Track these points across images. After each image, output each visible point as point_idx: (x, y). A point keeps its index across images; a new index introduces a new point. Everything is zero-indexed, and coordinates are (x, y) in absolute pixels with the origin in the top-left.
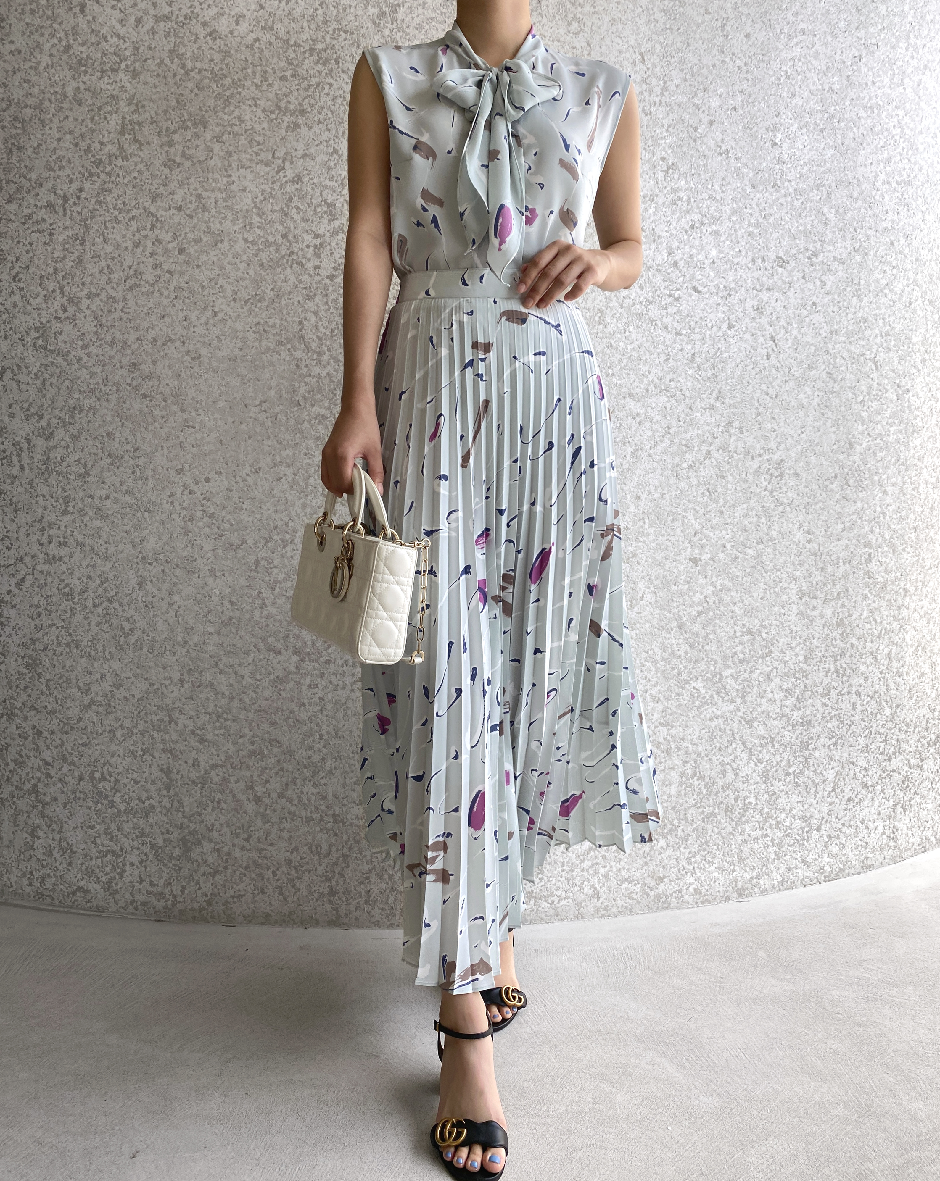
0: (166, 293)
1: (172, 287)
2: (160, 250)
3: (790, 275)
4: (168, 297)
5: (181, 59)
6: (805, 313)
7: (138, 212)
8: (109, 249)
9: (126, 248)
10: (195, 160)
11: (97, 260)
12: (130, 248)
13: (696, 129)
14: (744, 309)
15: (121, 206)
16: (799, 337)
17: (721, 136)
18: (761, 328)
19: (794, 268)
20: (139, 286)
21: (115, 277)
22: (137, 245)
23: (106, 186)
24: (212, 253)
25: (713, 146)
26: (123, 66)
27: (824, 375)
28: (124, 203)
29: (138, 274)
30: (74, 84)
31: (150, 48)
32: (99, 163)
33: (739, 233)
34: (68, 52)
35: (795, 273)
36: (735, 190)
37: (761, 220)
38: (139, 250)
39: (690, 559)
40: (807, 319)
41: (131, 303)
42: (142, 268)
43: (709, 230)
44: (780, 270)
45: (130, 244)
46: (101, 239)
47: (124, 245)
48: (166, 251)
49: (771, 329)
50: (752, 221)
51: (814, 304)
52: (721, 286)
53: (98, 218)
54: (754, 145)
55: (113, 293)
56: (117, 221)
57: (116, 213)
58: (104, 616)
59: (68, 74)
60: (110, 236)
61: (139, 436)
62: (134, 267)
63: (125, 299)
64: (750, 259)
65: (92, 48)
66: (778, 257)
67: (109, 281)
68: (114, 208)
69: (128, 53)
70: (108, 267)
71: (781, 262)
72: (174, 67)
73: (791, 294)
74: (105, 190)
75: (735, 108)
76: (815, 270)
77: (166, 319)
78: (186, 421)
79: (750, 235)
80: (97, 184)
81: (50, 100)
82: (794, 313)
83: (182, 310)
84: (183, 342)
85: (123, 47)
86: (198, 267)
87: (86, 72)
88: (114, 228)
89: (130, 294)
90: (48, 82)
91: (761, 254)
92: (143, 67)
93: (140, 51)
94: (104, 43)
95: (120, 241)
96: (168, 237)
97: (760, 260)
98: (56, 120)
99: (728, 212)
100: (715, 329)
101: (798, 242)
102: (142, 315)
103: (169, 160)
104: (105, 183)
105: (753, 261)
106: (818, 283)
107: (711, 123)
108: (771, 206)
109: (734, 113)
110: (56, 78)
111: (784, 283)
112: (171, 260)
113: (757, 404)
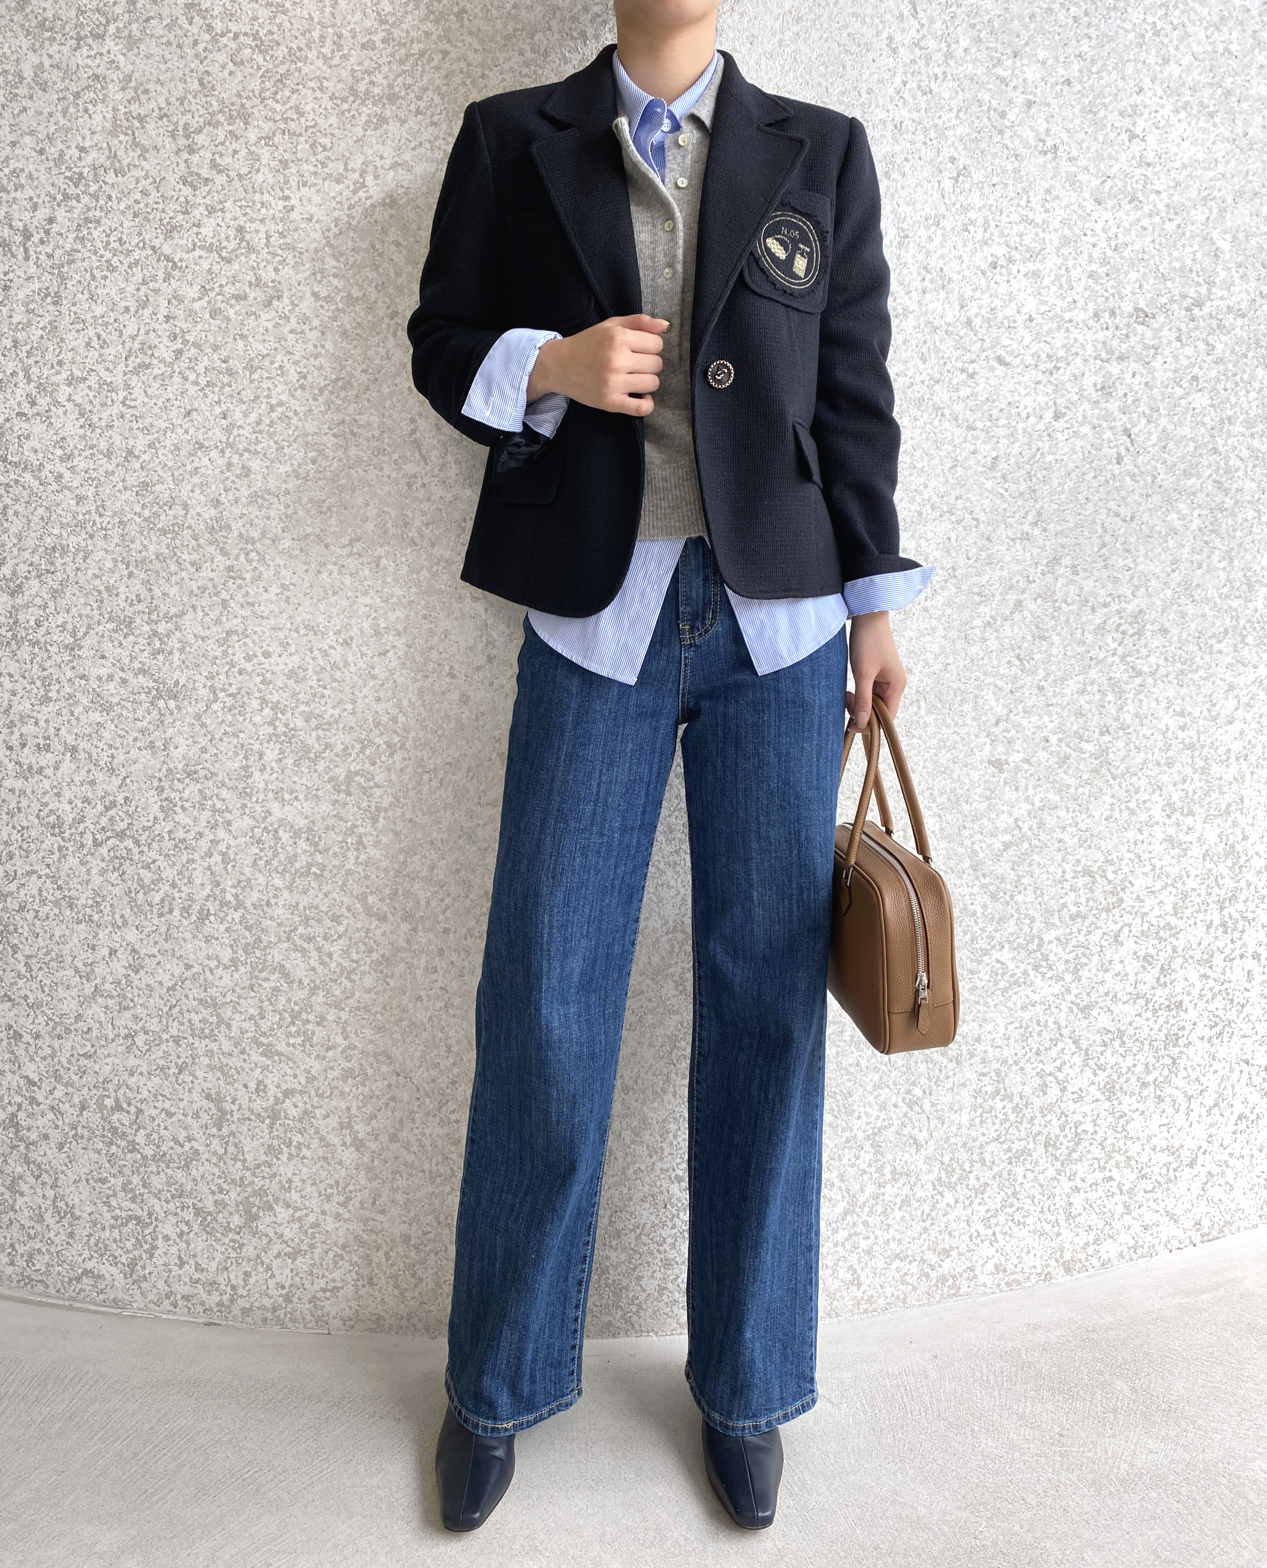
0: (192, 377)
2: (180, 312)
3: (1155, 336)
4: (196, 383)
6: (1179, 392)
7: (144, 254)
9: (127, 310)
10: (233, 174)
11: (80, 326)
12: (133, 309)
13: (1003, 115)
14: (1081, 389)
15: (116, 245)
16: (1170, 428)
17: (1045, 125)
18: (1108, 417)
19: (1164, 324)
20: (148, 366)
21: (111, 352)
22: (143, 304)
23: (90, 215)
24: (264, 316)
25: (1032, 141)
26: (112, 29)
27: (1210, 486)
28: (120, 240)
29: (146, 347)
32: (78, 179)
33: (1074, 274)
35: (1165, 332)
36: (1067, 207)
37: (1109, 253)
38: (147, 312)
39: (990, 762)
40: (1183, 402)
41: (137, 392)
42: (153, 339)
43: (1024, 270)
44: (1140, 329)
45: (133, 304)
46: (87, 295)
47: (123, 304)
48: (191, 313)
49: (1125, 418)
50: (1095, 255)
51: (1195, 378)
52: (1043, 356)
53: (79, 264)
54: (1101, 138)
55: (108, 377)
56: (112, 268)
57: (108, 255)
58: (111, 860)
59: (24, 42)
60: (99, 291)
61: (157, 592)
62: (140, 338)
63: (127, 386)
64: (1090, 313)
66: (1136, 309)
67: (101, 359)
68: (106, 248)
70: (99, 337)
71: (1142, 316)
72: (194, 29)
73: (1157, 364)
74: (89, 220)
75: (1068, 82)
76: (1197, 328)
77: (194, 416)
78: (230, 569)
79: (1090, 276)
80: (77, 212)
82: (1163, 394)
83: (219, 403)
84: (222, 452)
86: (242, 337)
87: (52, 40)
88: (105, 278)
89: (135, 378)
91: (1111, 304)
92: (143, 31)
95: (117, 298)
96: (193, 292)
97: (1107, 314)
99: (1056, 242)
100: (1032, 419)
101: (1169, 284)
102: (156, 410)
103: (191, 174)
104: (89, 209)
105: (1096, 315)
106: (1202, 346)
107: (1030, 104)
108: (1127, 231)
109: (1066, 88)
111: (1146, 347)
112: (200, 327)
113: (1100, 530)
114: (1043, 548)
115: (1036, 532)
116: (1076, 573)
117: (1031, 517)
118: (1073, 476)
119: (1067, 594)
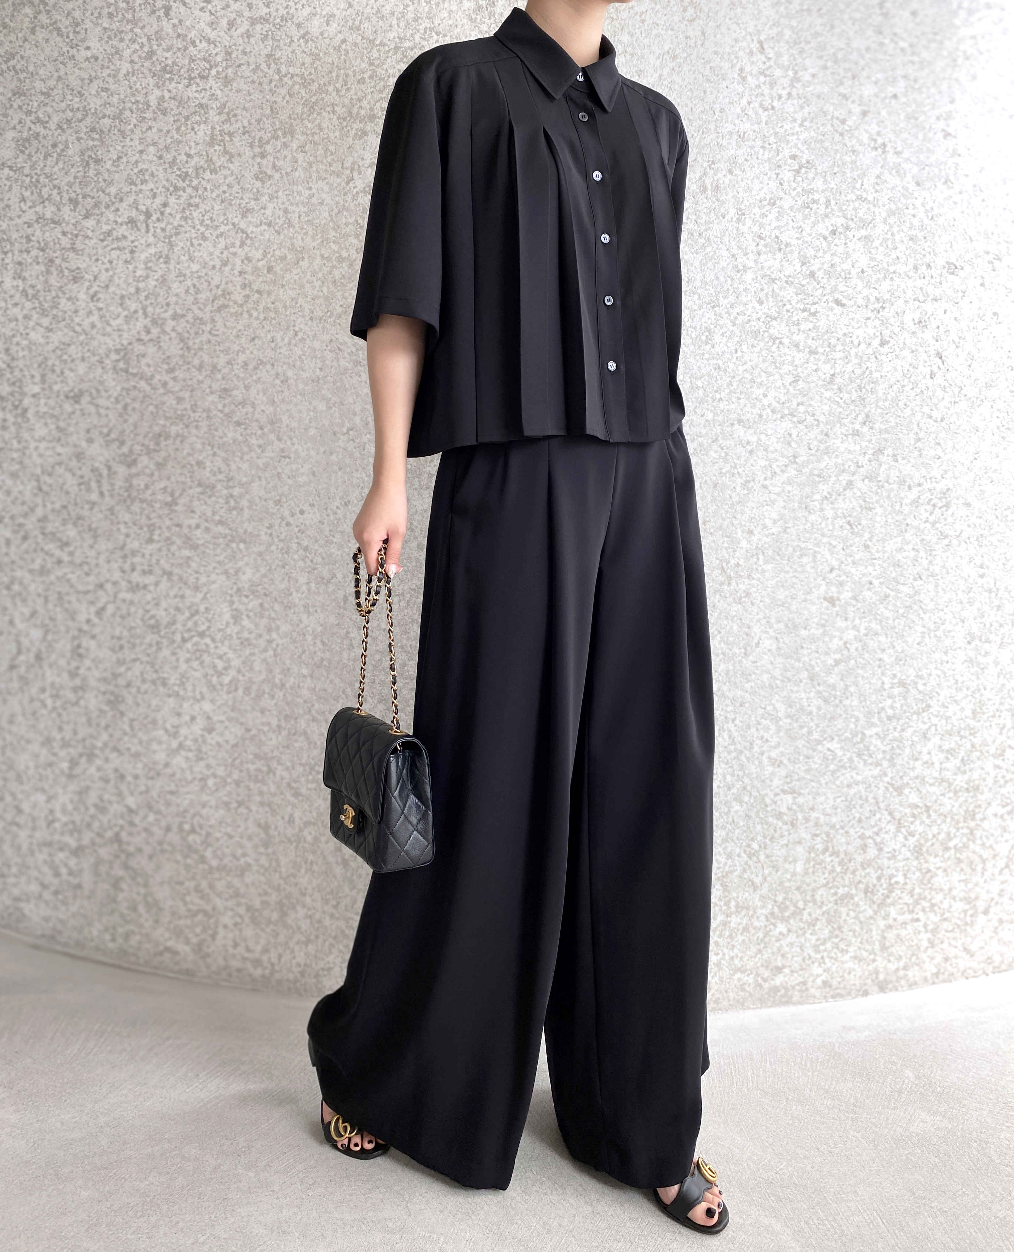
0: (255, 314)
1: (261, 308)
2: (249, 269)
3: (963, 283)
4: (257, 318)
5: (277, 64)
6: (983, 325)
7: (227, 228)
8: (195, 267)
9: (214, 267)
11: (182, 279)
12: (218, 267)
13: (843, 122)
14: (903, 323)
15: (208, 222)
16: (974, 352)
17: (876, 129)
18: (924, 343)
19: (969, 274)
20: (226, 306)
21: (202, 296)
22: (225, 263)
23: (192, 201)
25: (866, 140)
26: (213, 72)
28: (211, 218)
29: (226, 294)
30: (157, 93)
31: (244, 53)
32: (184, 176)
33: (898, 237)
34: (151, 58)
35: (971, 280)
36: (893, 188)
37: (927, 222)
38: (227, 269)
40: (985, 332)
41: (219, 325)
42: (230, 287)
43: (857, 235)
44: (950, 277)
45: (218, 263)
46: (187, 257)
47: (212, 263)
48: (256, 269)
49: (937, 344)
50: (915, 223)
52: (872, 298)
53: (183, 235)
55: (200, 314)
56: (205, 238)
57: (203, 229)
59: (152, 82)
60: (196, 254)
62: (222, 287)
63: (213, 321)
64: (910, 266)
65: (178, 54)
66: (948, 263)
67: (196, 302)
68: (201, 224)
69: (219, 59)
70: (194, 286)
71: (952, 268)
72: (270, 72)
73: (964, 304)
74: (190, 205)
77: (257, 341)
79: (911, 239)
80: (183, 199)
81: (131, 110)
82: (968, 326)
83: (270, 331)
84: (273, 365)
85: (214, 52)
87: (171, 79)
88: (200, 245)
89: (218, 315)
90: (129, 91)
91: (927, 259)
92: (235, 73)
93: (233, 56)
94: (192, 49)
95: (207, 259)
96: (258, 254)
97: (924, 267)
98: (137, 131)
100: (863, 346)
101: (975, 244)
102: (232, 337)
103: (261, 172)
104: (191, 197)
105: (915, 268)
107: (864, 113)
108: (941, 206)
109: (894, 101)
110: (138, 86)
111: (956, 292)
112: (261, 279)
113: (916, 429)
114: (870, 441)
115: (865, 429)
116: (897, 461)
117: (860, 418)
118: (895, 387)
119: (888, 477)
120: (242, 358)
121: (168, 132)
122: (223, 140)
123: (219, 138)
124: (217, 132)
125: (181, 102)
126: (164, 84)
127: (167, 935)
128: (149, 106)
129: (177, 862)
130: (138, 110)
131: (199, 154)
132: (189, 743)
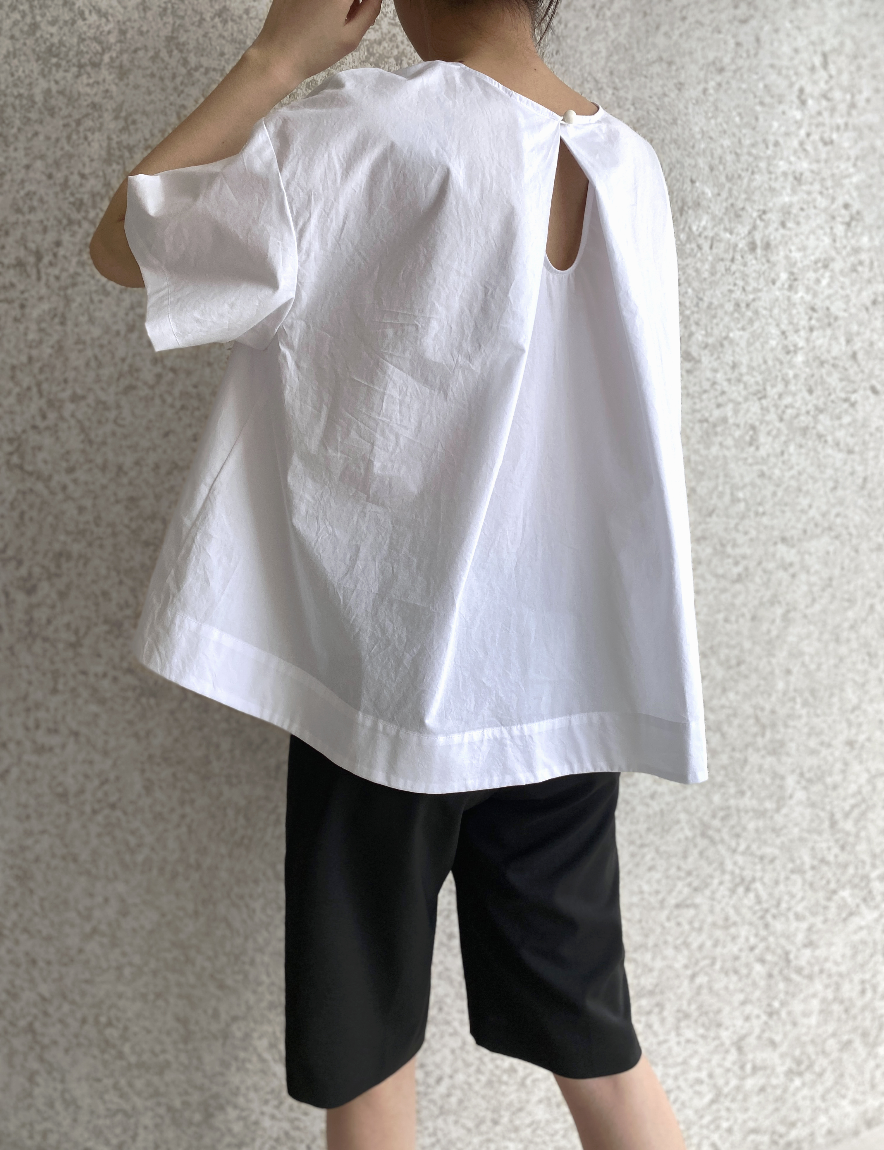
5: (181, 51)
26: (106, 58)
30: (43, 84)
31: (141, 33)
34: (34, 33)
59: (35, 67)
65: (66, 29)
69: (112, 39)
72: (173, 62)
81: (14, 107)
85: (106, 29)
87: (58, 66)
90: (10, 79)
92: (132, 61)
93: (129, 36)
94: (80, 22)
98: (22, 137)
110: (20, 73)
120: (152, 458)
121: (57, 140)
122: (121, 157)
123: (117, 153)
124: (114, 145)
125: (72, 100)
126: (50, 72)
127: (86, 1135)
128: (34, 102)
129: (95, 1057)
130: (22, 106)
131: (94, 173)
132: (103, 927)
